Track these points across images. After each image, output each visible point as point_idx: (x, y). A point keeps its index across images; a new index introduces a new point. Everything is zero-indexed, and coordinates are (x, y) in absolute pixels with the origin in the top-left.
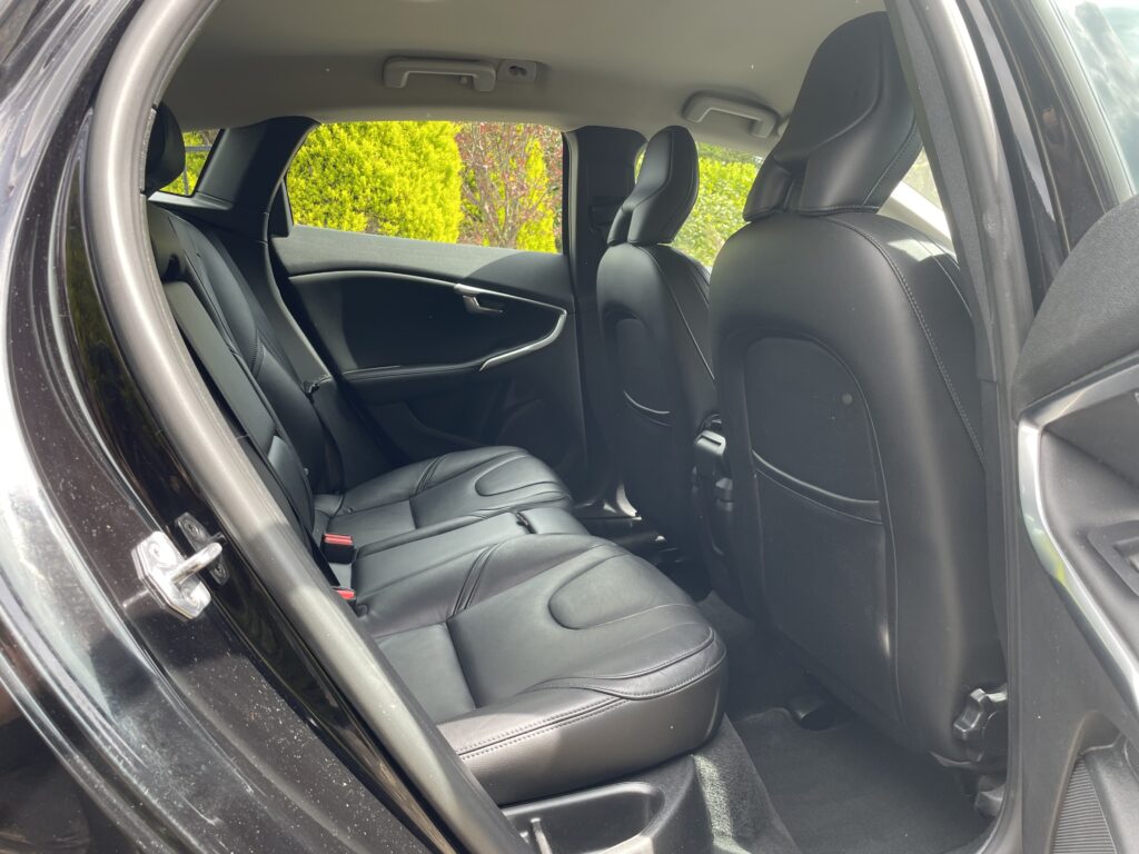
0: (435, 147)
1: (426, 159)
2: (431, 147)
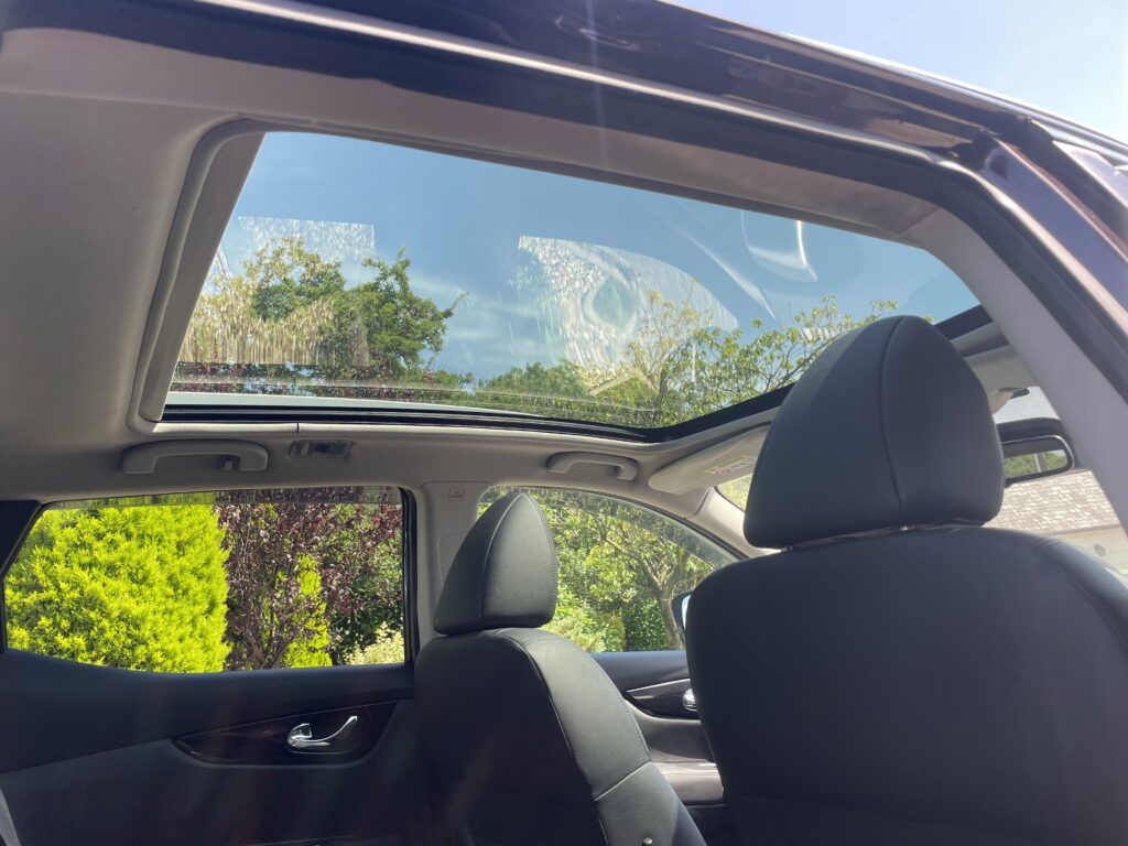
0: (200, 578)
1: (185, 592)
2: (193, 580)
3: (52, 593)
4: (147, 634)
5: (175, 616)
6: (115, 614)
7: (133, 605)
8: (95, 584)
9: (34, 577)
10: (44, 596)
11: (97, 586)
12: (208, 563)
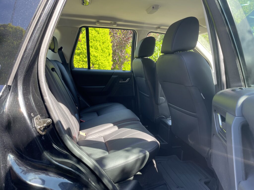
7: (96, 54)
9: (79, 47)
10: (80, 51)
12: (108, 46)
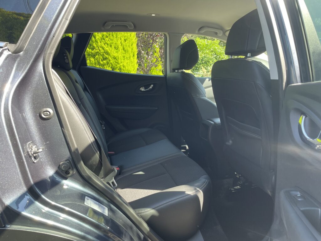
3: (98, 50)
4: (120, 62)
5: (125, 57)
6: (112, 57)
8: (107, 48)
9: (94, 47)
10: (96, 51)
11: (107, 49)
12: (132, 45)
